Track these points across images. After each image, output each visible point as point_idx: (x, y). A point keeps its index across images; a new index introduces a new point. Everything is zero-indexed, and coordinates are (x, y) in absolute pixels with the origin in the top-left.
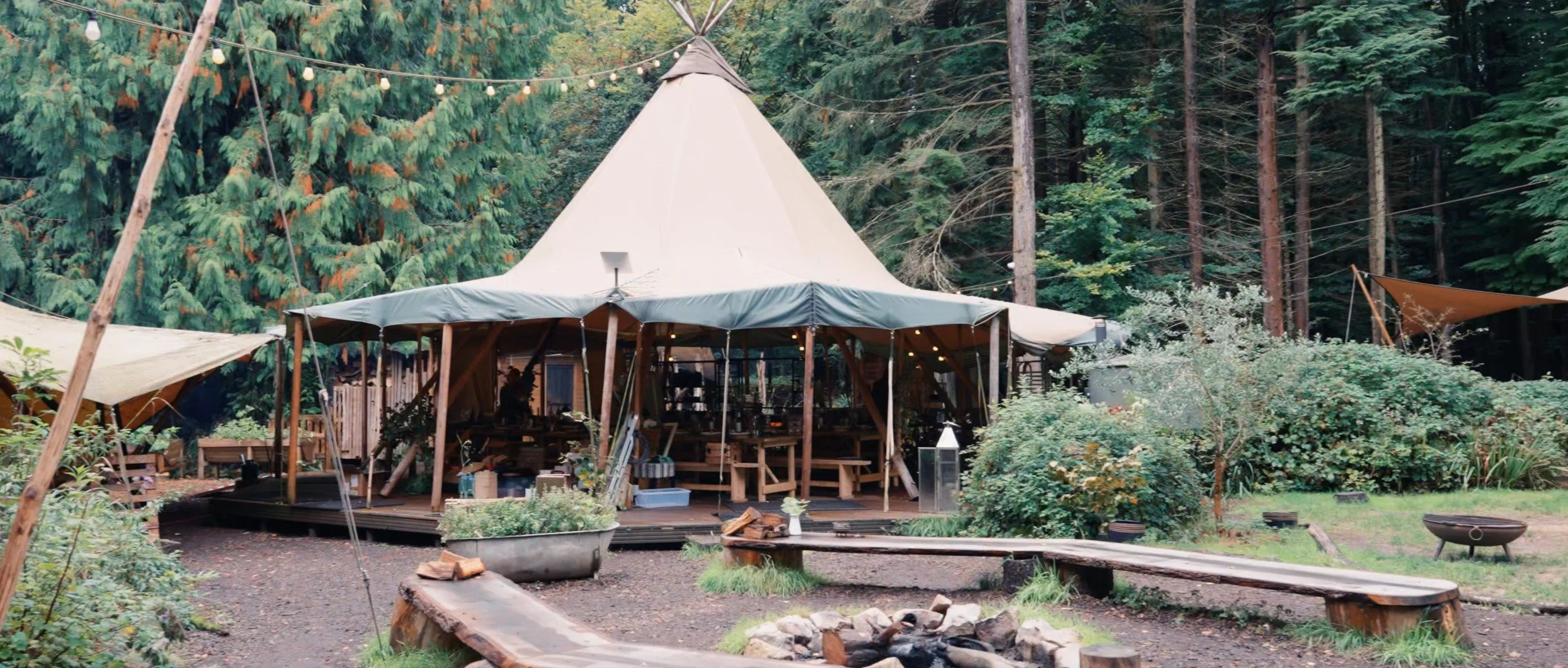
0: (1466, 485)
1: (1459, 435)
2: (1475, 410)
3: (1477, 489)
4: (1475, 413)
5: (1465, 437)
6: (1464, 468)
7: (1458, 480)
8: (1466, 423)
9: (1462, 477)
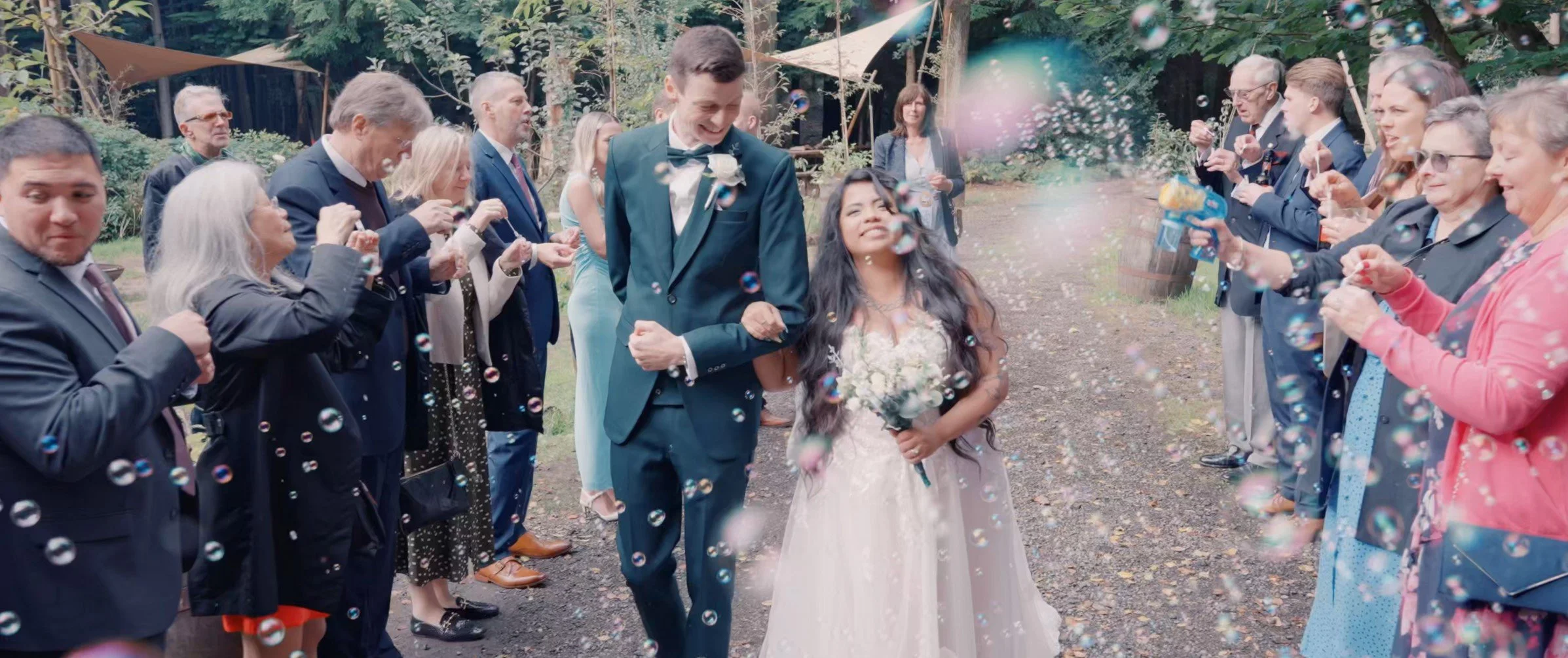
0: (121, 234)
1: (116, 189)
2: (134, 165)
3: (132, 238)
4: (133, 168)
5: (123, 191)
6: (120, 220)
7: (115, 230)
8: (123, 177)
9: (118, 228)
